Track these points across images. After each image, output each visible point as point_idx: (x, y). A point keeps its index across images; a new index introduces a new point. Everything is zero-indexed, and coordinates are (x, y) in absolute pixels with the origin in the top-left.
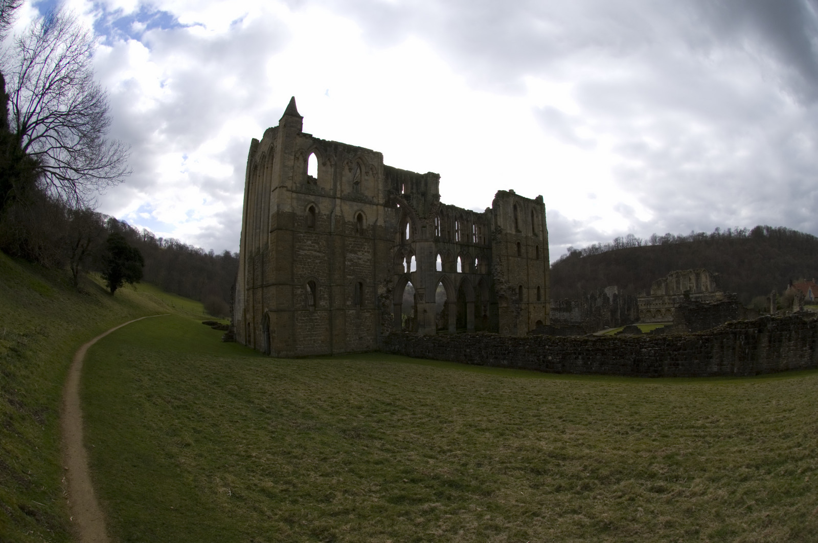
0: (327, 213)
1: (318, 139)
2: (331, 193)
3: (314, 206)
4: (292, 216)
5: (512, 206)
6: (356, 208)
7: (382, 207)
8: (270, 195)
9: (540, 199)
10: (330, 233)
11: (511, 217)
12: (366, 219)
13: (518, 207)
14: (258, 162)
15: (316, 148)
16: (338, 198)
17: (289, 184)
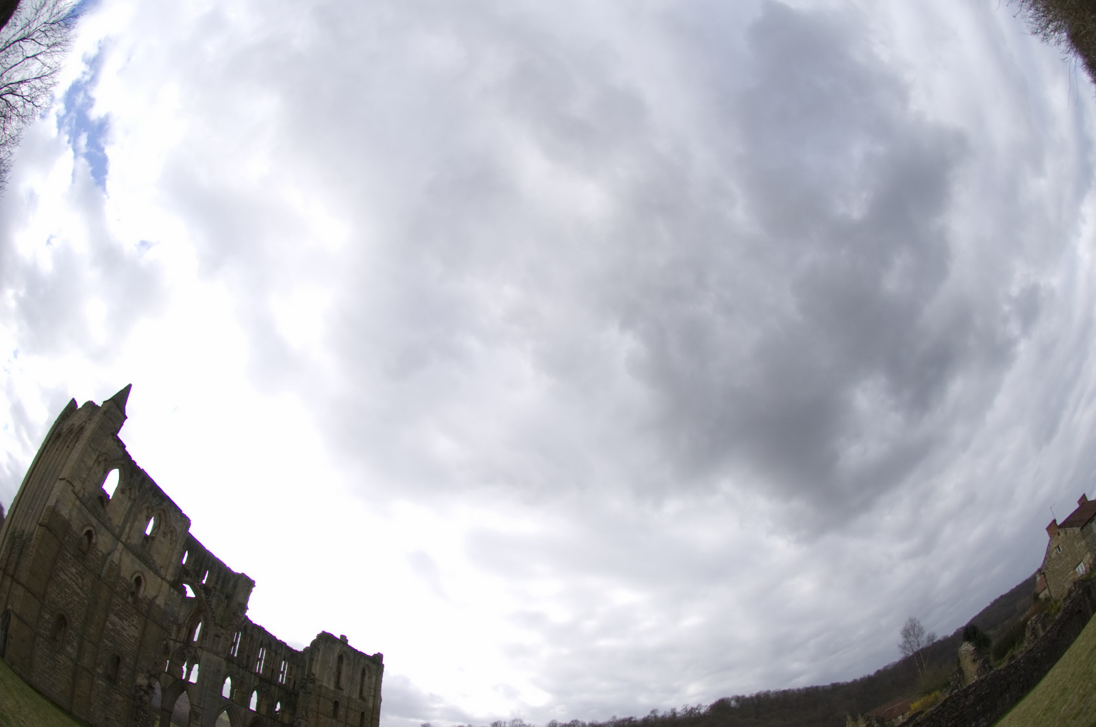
0: (104, 551)
1: (130, 457)
2: (117, 531)
3: (93, 532)
4: (67, 525)
5: (336, 656)
6: (137, 567)
7: (168, 585)
8: (55, 482)
9: (378, 659)
10: (100, 576)
11: (331, 668)
12: (145, 588)
13: (345, 658)
14: (64, 431)
15: (123, 465)
16: (121, 542)
17: (78, 485)
